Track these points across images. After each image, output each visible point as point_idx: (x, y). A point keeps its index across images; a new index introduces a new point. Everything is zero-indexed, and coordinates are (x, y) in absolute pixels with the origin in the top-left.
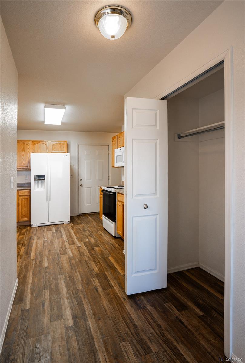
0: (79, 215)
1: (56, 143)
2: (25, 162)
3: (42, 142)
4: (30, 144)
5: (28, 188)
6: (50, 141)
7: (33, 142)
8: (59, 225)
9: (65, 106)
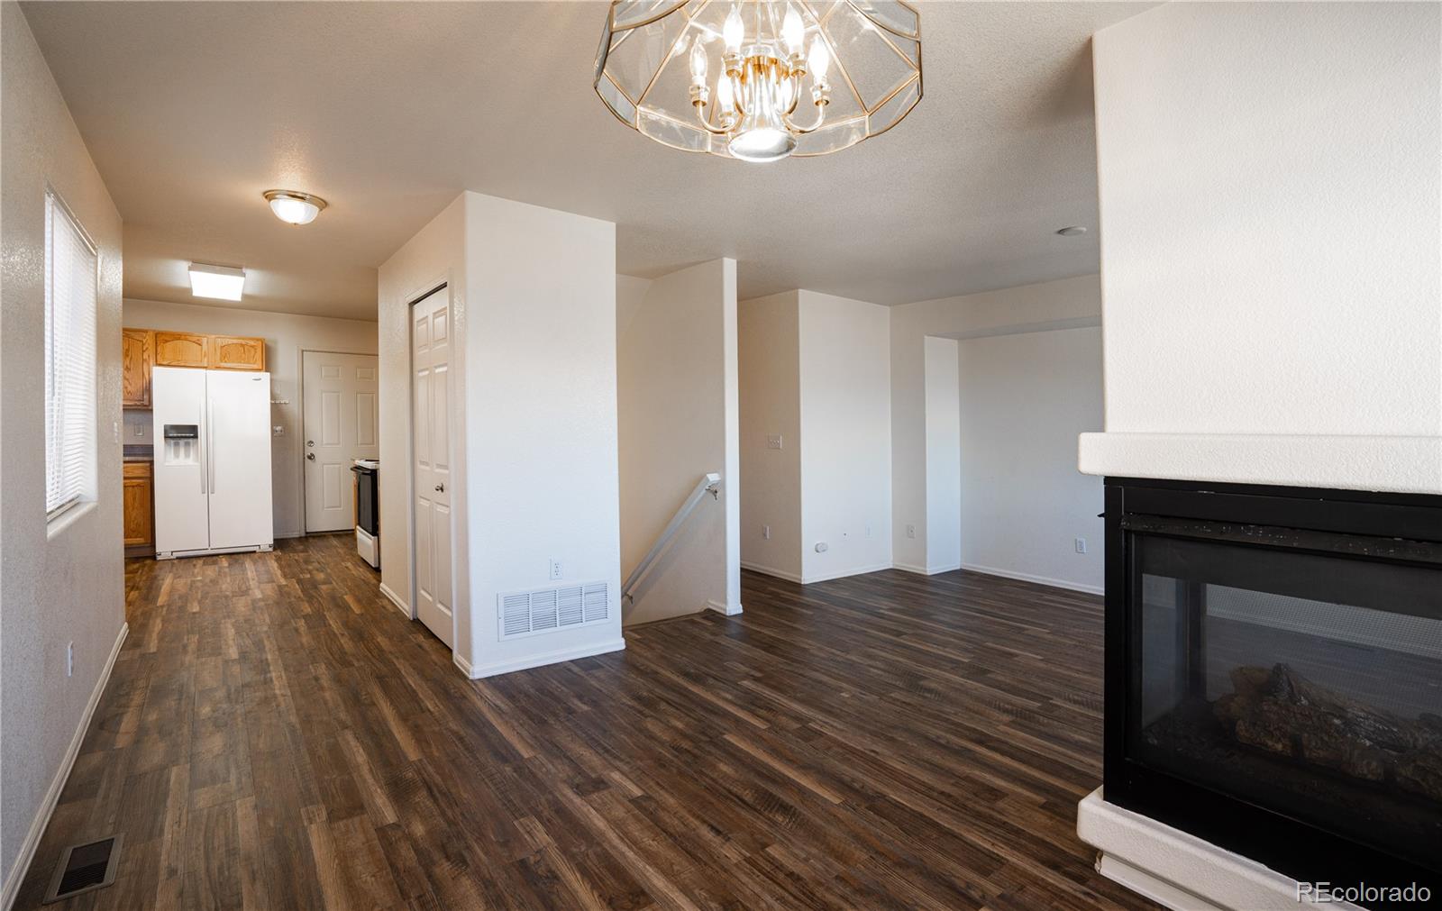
0: (306, 537)
1: (230, 341)
2: (135, 387)
3: (190, 338)
4: (149, 340)
5: (146, 459)
6: (213, 336)
7: (157, 335)
8: (241, 555)
9: (244, 270)
